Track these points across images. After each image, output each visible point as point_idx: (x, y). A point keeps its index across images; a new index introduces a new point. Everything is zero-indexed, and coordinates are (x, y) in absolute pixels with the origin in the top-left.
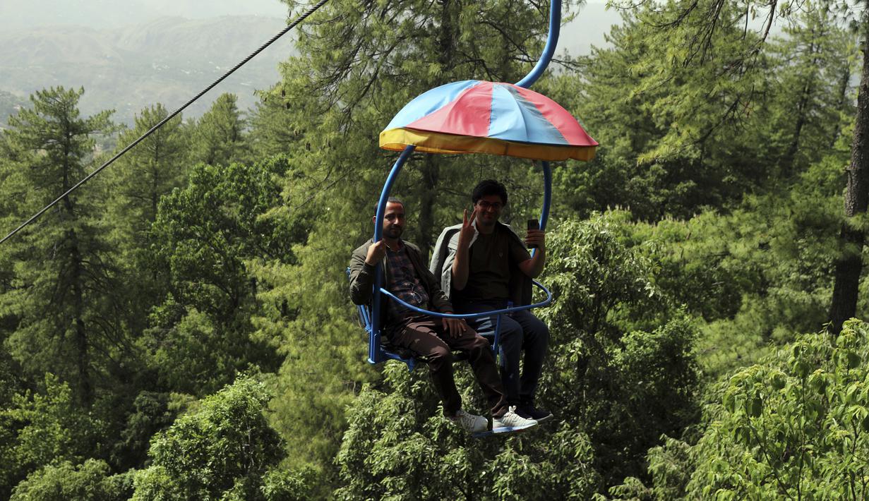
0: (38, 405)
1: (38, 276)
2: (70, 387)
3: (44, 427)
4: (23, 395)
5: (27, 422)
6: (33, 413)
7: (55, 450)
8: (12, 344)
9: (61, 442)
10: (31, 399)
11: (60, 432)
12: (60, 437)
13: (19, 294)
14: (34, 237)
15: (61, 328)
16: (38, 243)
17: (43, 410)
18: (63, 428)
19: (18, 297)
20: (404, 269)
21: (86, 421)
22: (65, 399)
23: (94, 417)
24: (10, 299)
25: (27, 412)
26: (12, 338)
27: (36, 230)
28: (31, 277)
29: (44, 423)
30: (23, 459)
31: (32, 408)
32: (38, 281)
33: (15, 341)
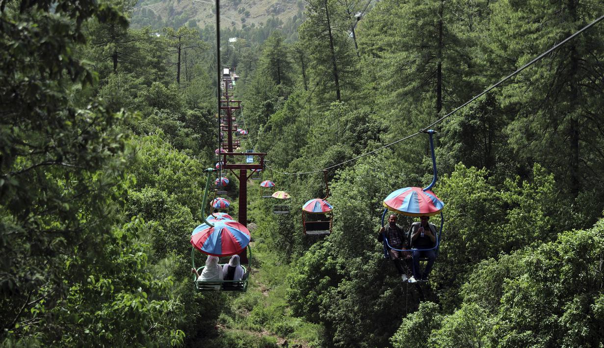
0: (525, 192)
1: (536, 72)
2: (555, 178)
3: (529, 212)
4: (514, 180)
5: (516, 205)
6: (520, 198)
7: (536, 234)
8: (509, 132)
9: (541, 228)
10: (520, 184)
11: (541, 220)
12: (540, 223)
13: (519, 87)
14: (535, 36)
15: (555, 123)
16: (538, 42)
17: (529, 196)
18: (545, 216)
19: (518, 90)
20: (394, 234)
21: (567, 212)
22: (549, 189)
23: (576, 210)
24: (511, 92)
25: (515, 197)
26: (510, 127)
27: (538, 30)
28: (529, 73)
29: (529, 209)
30: (508, 237)
31: (520, 194)
32: (534, 77)
33: (512, 130)
